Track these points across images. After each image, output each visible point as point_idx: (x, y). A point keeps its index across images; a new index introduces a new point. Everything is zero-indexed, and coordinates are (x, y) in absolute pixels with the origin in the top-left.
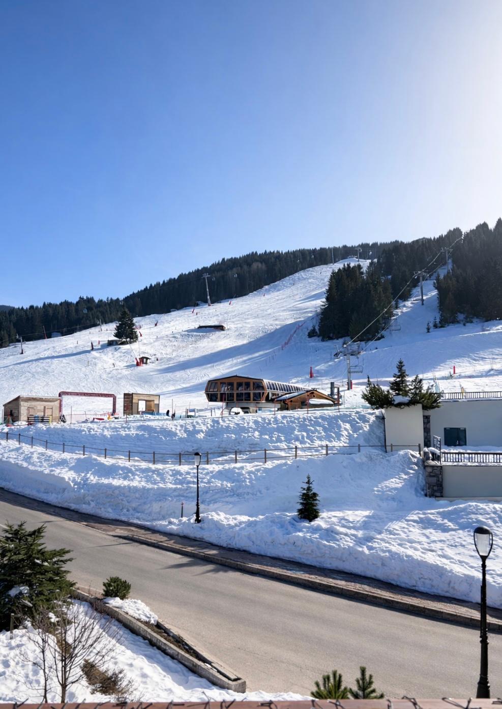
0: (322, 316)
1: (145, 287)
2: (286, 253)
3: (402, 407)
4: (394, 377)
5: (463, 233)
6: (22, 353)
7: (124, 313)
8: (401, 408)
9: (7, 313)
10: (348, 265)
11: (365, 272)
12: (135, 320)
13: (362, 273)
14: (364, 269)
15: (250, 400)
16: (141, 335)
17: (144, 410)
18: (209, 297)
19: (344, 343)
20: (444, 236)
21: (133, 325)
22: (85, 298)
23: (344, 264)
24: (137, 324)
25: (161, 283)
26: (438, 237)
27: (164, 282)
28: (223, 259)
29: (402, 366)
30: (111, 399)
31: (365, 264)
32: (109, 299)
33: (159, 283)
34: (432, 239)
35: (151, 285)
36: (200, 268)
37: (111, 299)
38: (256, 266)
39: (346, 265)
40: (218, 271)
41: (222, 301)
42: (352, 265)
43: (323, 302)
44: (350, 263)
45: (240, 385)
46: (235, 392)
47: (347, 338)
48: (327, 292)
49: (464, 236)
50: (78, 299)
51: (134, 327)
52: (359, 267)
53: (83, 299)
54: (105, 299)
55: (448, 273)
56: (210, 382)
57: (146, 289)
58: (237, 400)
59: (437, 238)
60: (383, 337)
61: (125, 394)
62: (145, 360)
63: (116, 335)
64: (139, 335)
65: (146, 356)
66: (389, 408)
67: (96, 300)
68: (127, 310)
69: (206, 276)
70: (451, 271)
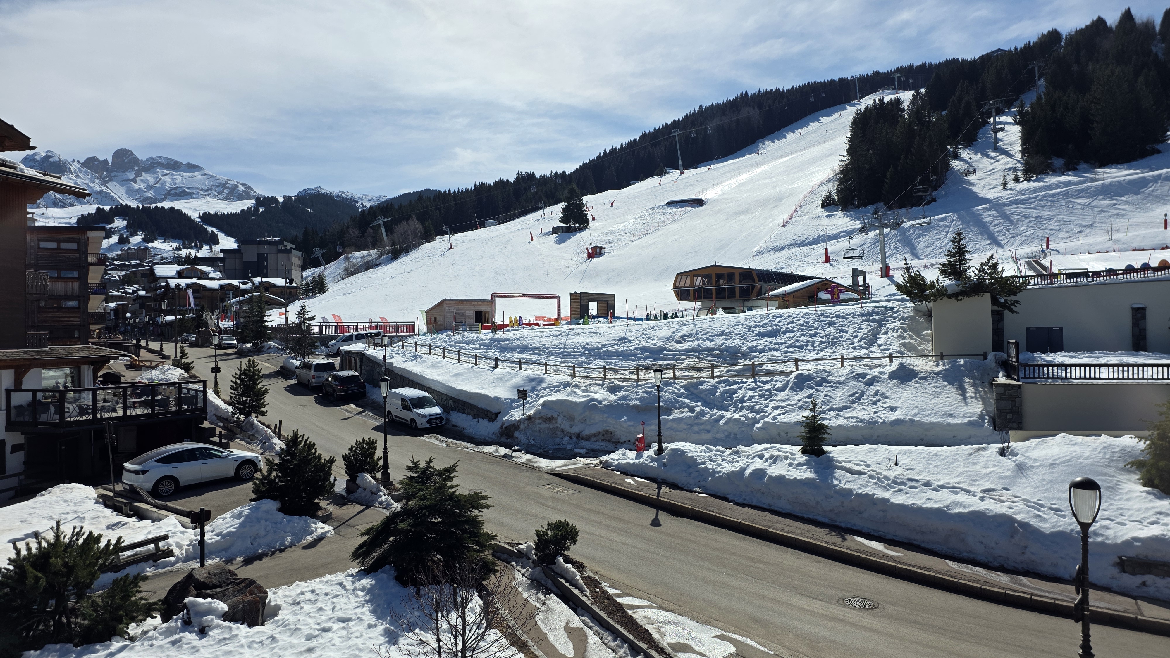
0: (842, 176)
1: (598, 154)
2: (788, 91)
3: (959, 298)
4: (947, 255)
5: (1064, 37)
6: (451, 248)
7: (572, 191)
8: (958, 300)
9: (432, 199)
10: (881, 100)
11: (906, 107)
12: (585, 199)
13: (903, 110)
14: (906, 105)
15: (735, 297)
16: (594, 219)
17: (596, 313)
18: (680, 162)
19: (876, 212)
20: (1032, 44)
21: (584, 205)
22: (524, 173)
23: (875, 100)
24: (588, 205)
25: (618, 147)
26: (1023, 46)
27: (622, 145)
28: (701, 107)
29: (960, 239)
30: (555, 300)
31: (906, 97)
32: (554, 172)
33: (616, 148)
34: (1013, 49)
35: (605, 150)
36: (669, 123)
37: (556, 173)
38: (745, 112)
39: (877, 101)
40: (693, 125)
41: (699, 165)
42: (887, 99)
43: (844, 156)
44: (883, 98)
45: (719, 277)
46: (714, 288)
47: (881, 205)
48: (849, 141)
49: (1066, 40)
50: (515, 176)
51: (584, 208)
52: (898, 101)
53: (521, 174)
54: (548, 174)
55: (1039, 98)
56: (680, 277)
57: (599, 157)
58: (717, 298)
59: (1021, 49)
60: (934, 200)
61: (571, 294)
62: (598, 250)
63: (562, 220)
64: (591, 219)
65: (600, 245)
66: (939, 301)
67: (538, 176)
68: (575, 187)
69: (676, 133)
70: (1043, 97)
